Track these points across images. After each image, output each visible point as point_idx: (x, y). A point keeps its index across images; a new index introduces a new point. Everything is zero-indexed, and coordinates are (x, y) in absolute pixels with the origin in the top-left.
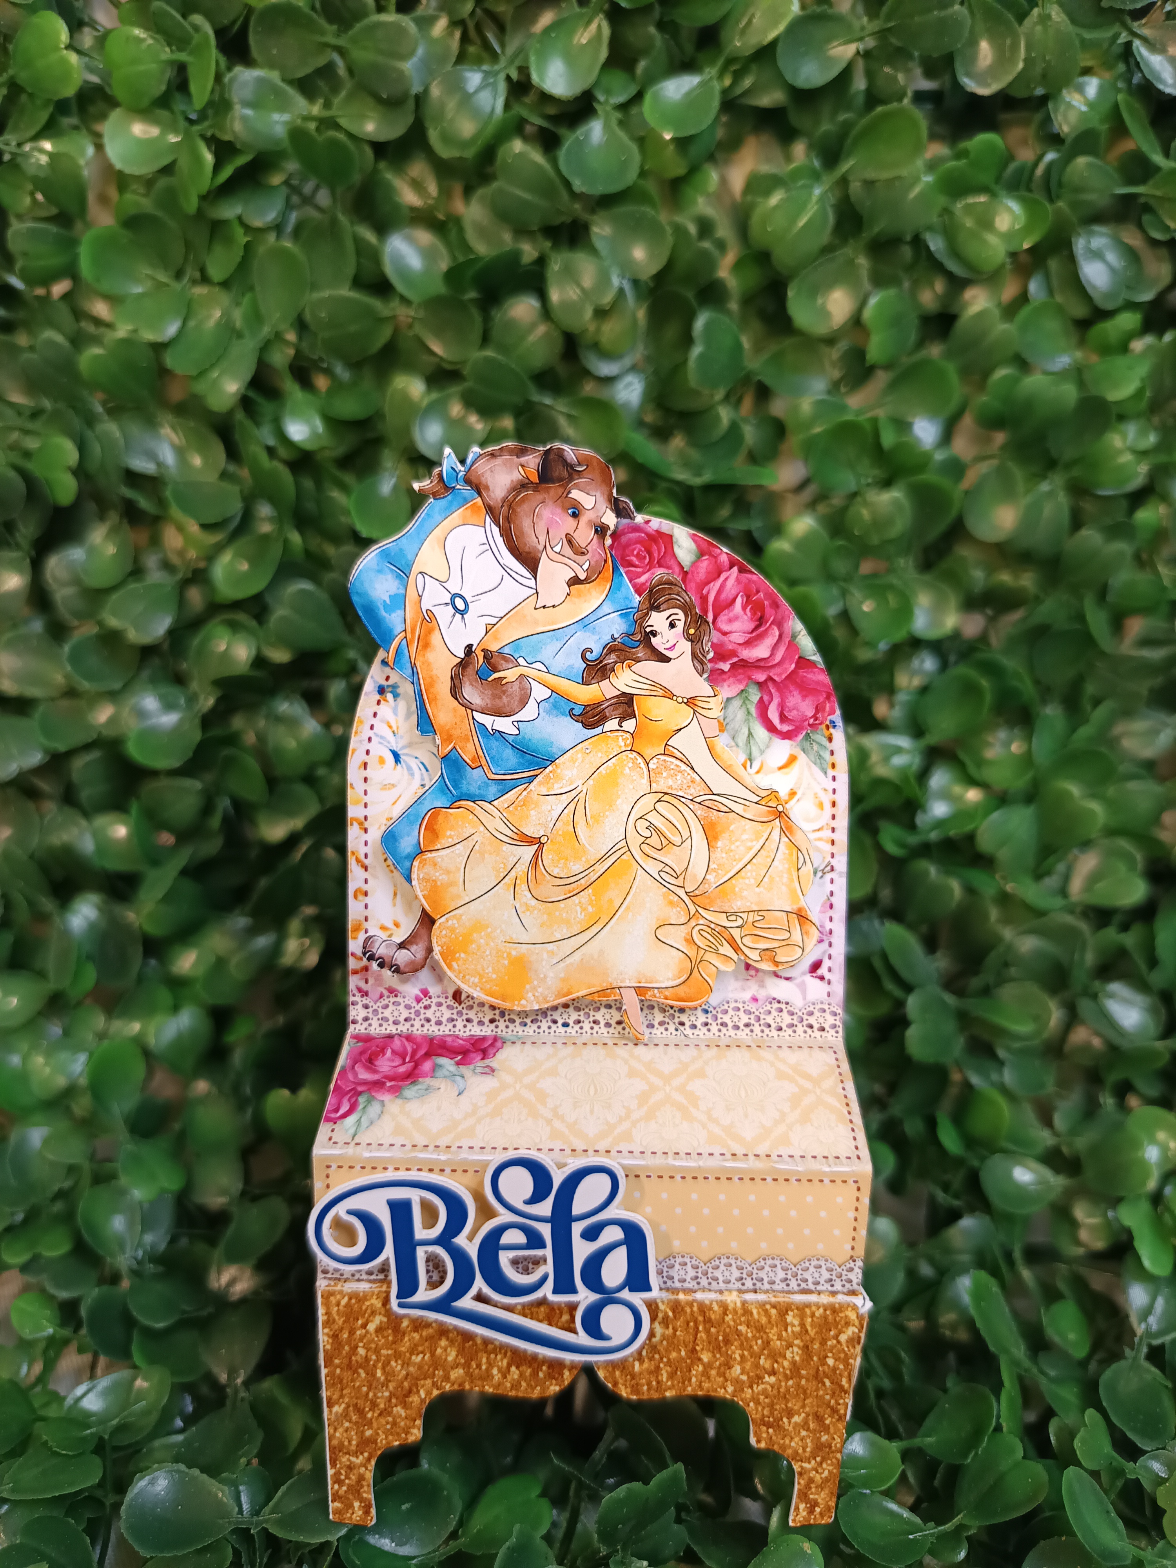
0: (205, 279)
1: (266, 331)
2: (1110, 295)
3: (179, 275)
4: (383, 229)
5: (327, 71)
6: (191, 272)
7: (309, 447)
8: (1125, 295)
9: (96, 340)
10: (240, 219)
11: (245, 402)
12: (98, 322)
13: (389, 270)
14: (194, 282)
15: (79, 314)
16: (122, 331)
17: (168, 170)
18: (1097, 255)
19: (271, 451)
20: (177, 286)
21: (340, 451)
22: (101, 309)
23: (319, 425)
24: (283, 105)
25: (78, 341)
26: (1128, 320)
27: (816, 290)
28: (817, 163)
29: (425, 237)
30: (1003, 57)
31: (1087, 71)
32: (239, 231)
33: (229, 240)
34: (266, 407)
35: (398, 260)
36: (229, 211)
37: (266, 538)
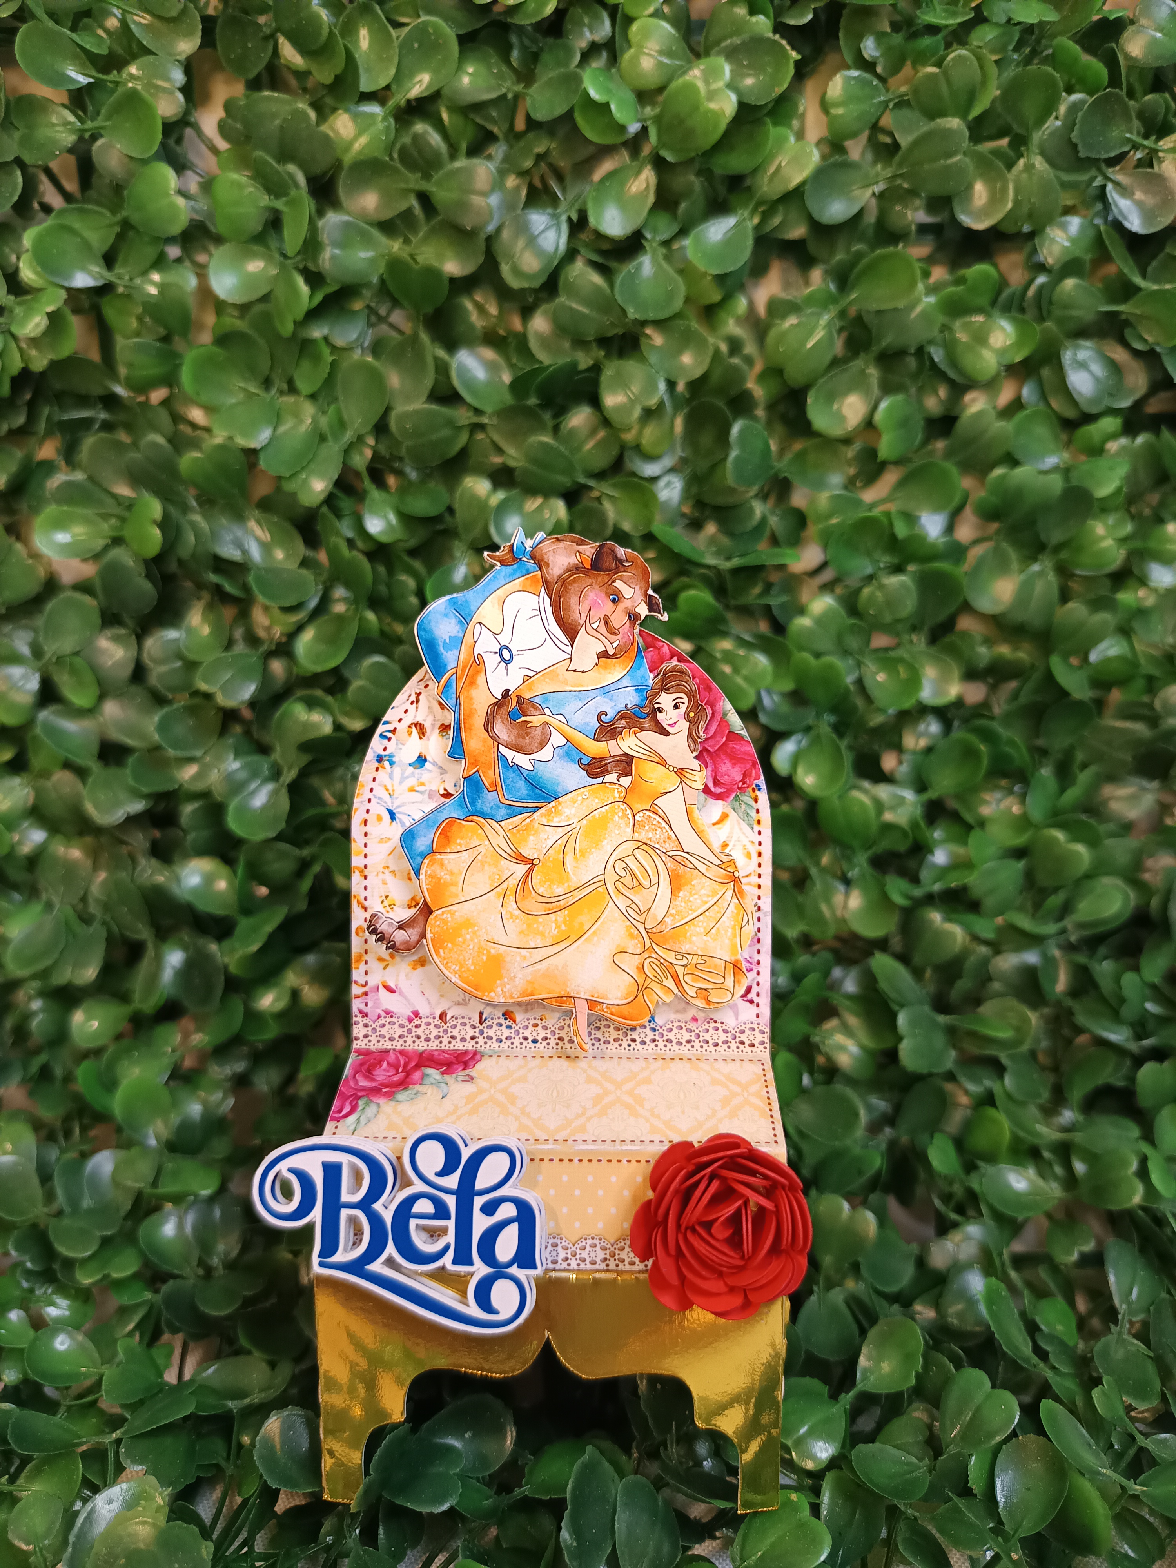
0: (292, 389)
1: (348, 436)
2: (1095, 401)
3: (267, 383)
4: (452, 346)
5: (407, 216)
6: (279, 384)
7: (384, 539)
8: (1107, 402)
9: (195, 444)
10: (326, 339)
11: (330, 500)
12: (194, 426)
13: (456, 382)
14: (282, 393)
15: (177, 418)
16: (219, 438)
17: (265, 298)
18: (1082, 365)
19: (350, 543)
20: (266, 396)
21: (412, 543)
22: (197, 415)
23: (392, 518)
24: (367, 241)
25: (178, 443)
26: (1109, 424)
27: (832, 396)
28: (832, 287)
29: (489, 354)
30: (996, 198)
31: (1069, 211)
32: (326, 350)
33: (317, 358)
34: (346, 504)
35: (463, 371)
36: (317, 332)
37: (340, 618)
